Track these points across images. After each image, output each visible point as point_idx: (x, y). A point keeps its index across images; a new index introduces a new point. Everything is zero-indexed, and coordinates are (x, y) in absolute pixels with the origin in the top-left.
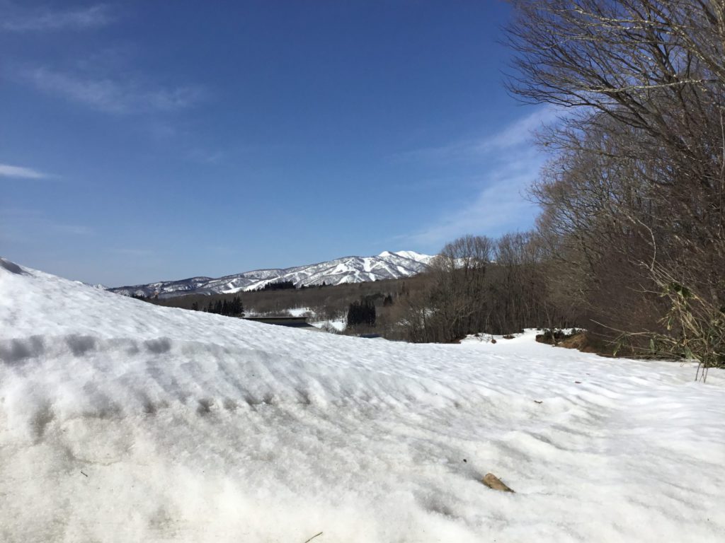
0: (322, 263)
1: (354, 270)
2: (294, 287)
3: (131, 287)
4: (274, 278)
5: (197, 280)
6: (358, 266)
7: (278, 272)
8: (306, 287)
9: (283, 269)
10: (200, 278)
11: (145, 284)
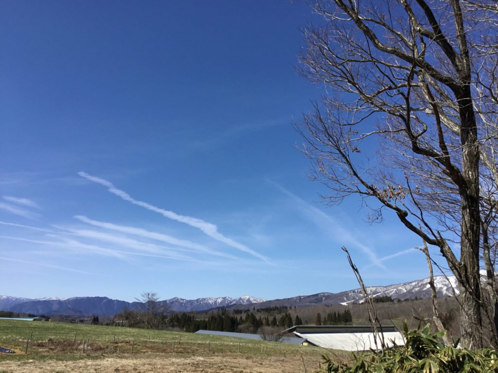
0: (415, 281)
1: (442, 286)
2: (392, 301)
3: (280, 300)
4: (378, 293)
5: (322, 294)
6: (444, 283)
7: (381, 289)
8: (402, 301)
9: (385, 286)
10: (324, 293)
11: (289, 297)
